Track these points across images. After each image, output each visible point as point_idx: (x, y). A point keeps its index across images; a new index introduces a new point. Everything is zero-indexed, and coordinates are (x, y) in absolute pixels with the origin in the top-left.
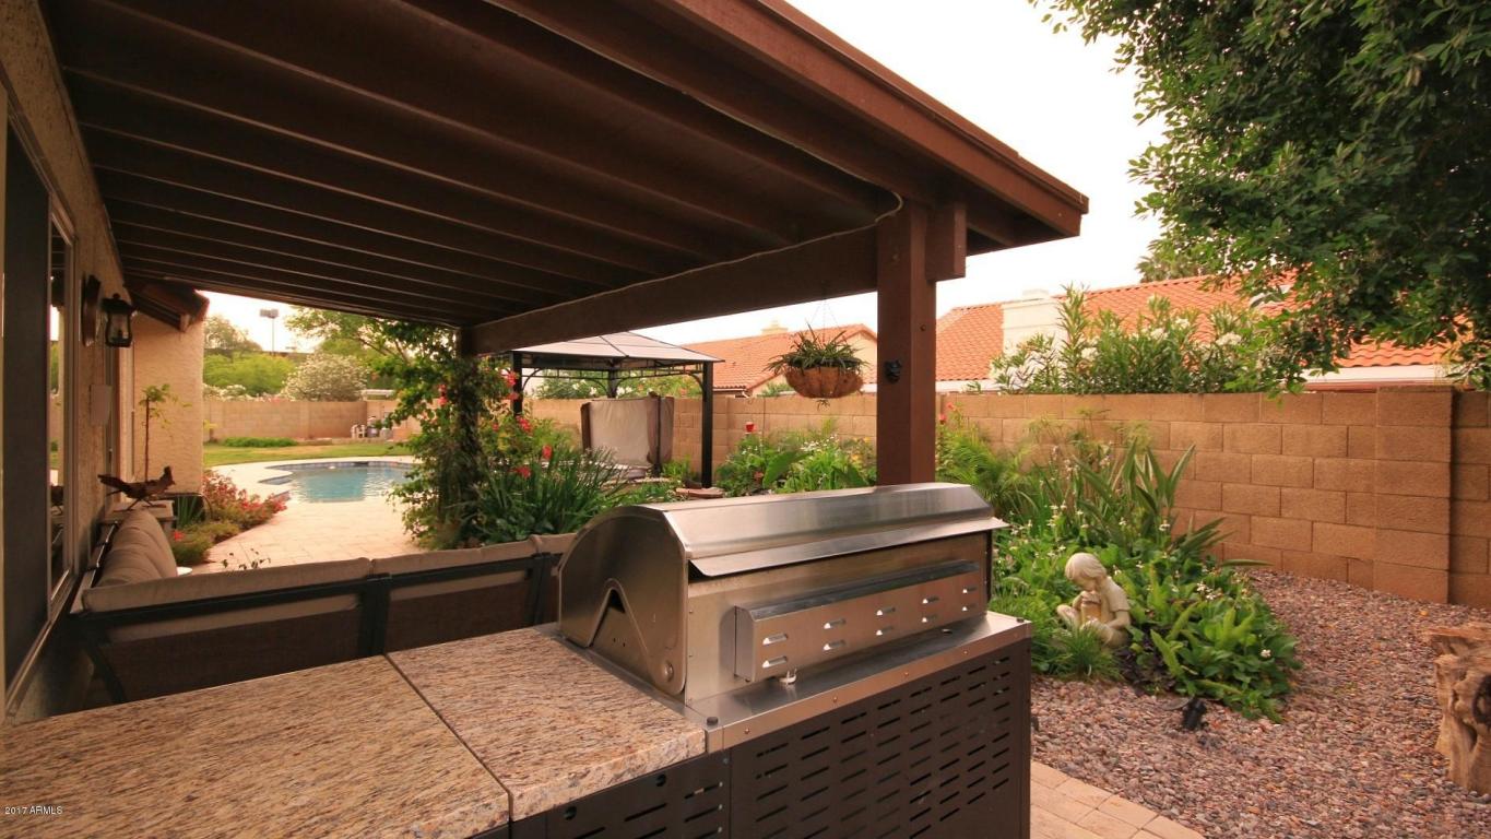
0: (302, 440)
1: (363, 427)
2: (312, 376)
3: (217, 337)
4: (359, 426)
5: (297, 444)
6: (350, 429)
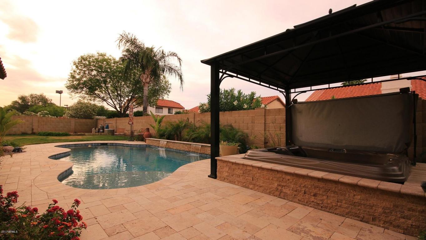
0: (72, 133)
1: (97, 129)
2: (76, 109)
3: (41, 101)
4: (96, 129)
5: (70, 135)
6: (92, 129)
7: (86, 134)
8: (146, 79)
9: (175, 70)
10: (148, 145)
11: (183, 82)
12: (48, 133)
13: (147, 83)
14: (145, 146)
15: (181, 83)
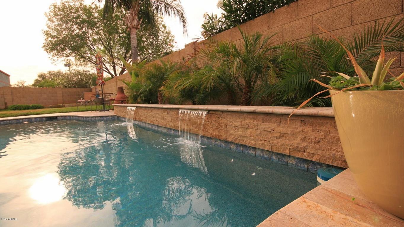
5: (43, 108)
7: (66, 105)
8: (131, 22)
9: (174, 9)
10: (116, 117)
11: (187, 25)
12: (15, 106)
13: (134, 27)
14: (111, 118)
15: (184, 25)
